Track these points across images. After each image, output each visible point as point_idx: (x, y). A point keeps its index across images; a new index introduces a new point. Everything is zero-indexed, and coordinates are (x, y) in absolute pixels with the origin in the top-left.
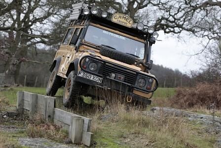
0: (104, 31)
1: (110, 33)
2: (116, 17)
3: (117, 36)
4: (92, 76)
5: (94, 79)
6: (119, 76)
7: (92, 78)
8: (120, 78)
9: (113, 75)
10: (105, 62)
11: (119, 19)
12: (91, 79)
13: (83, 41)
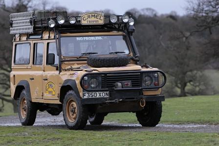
0: (77, 38)
1: (84, 38)
2: (85, 19)
3: (92, 38)
4: (97, 93)
5: (100, 95)
6: (126, 83)
7: (98, 95)
8: (127, 85)
9: (119, 84)
10: (105, 74)
11: (89, 19)
12: (98, 97)
13: (62, 58)
